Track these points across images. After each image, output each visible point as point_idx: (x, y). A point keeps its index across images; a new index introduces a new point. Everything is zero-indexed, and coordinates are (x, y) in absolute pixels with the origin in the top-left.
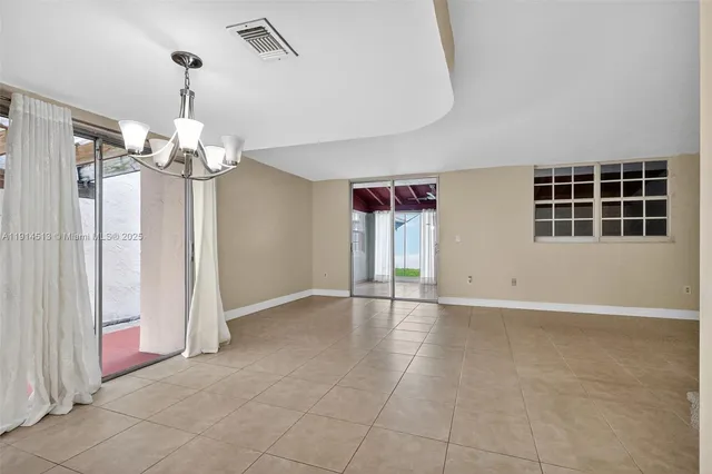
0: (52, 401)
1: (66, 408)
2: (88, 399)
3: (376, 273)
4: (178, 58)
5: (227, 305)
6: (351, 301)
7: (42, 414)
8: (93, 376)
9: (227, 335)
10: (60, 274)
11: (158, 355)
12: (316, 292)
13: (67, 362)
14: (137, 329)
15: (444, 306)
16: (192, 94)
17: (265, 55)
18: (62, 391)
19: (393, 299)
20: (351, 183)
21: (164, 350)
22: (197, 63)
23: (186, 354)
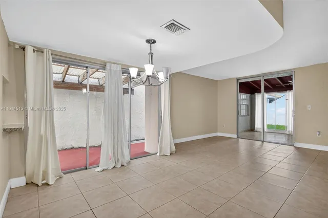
0: (115, 163)
1: (119, 166)
2: (125, 164)
3: (256, 126)
4: (148, 41)
5: (174, 136)
6: (238, 140)
7: (113, 166)
8: (127, 157)
9: (174, 149)
10: (118, 121)
11: (149, 153)
12: (219, 134)
13: (120, 150)
14: (144, 143)
15: (297, 149)
16: (152, 54)
17: (177, 33)
18: (118, 160)
19: (263, 142)
20: (238, 80)
21: (151, 152)
22: (154, 42)
23: (158, 154)
